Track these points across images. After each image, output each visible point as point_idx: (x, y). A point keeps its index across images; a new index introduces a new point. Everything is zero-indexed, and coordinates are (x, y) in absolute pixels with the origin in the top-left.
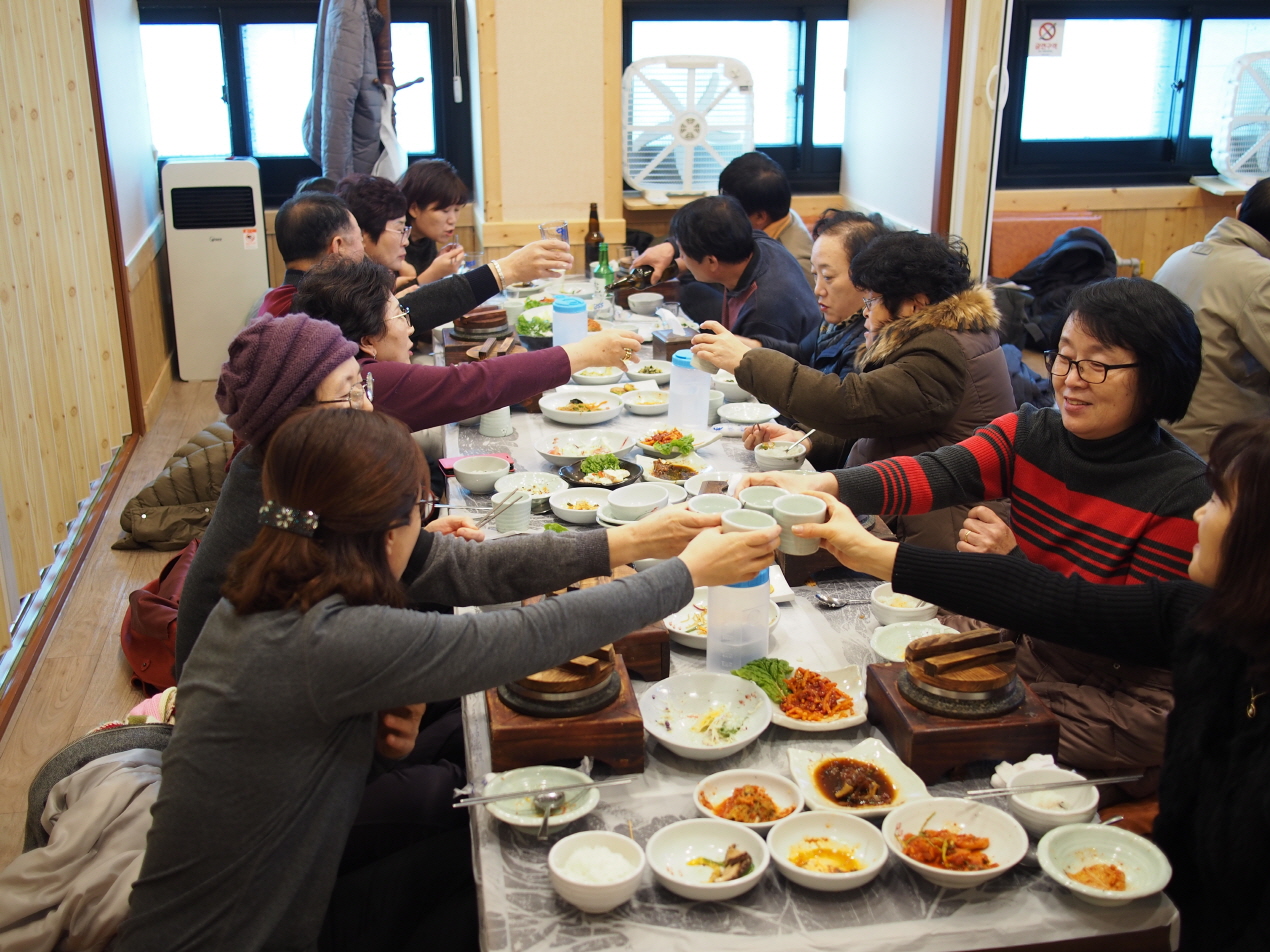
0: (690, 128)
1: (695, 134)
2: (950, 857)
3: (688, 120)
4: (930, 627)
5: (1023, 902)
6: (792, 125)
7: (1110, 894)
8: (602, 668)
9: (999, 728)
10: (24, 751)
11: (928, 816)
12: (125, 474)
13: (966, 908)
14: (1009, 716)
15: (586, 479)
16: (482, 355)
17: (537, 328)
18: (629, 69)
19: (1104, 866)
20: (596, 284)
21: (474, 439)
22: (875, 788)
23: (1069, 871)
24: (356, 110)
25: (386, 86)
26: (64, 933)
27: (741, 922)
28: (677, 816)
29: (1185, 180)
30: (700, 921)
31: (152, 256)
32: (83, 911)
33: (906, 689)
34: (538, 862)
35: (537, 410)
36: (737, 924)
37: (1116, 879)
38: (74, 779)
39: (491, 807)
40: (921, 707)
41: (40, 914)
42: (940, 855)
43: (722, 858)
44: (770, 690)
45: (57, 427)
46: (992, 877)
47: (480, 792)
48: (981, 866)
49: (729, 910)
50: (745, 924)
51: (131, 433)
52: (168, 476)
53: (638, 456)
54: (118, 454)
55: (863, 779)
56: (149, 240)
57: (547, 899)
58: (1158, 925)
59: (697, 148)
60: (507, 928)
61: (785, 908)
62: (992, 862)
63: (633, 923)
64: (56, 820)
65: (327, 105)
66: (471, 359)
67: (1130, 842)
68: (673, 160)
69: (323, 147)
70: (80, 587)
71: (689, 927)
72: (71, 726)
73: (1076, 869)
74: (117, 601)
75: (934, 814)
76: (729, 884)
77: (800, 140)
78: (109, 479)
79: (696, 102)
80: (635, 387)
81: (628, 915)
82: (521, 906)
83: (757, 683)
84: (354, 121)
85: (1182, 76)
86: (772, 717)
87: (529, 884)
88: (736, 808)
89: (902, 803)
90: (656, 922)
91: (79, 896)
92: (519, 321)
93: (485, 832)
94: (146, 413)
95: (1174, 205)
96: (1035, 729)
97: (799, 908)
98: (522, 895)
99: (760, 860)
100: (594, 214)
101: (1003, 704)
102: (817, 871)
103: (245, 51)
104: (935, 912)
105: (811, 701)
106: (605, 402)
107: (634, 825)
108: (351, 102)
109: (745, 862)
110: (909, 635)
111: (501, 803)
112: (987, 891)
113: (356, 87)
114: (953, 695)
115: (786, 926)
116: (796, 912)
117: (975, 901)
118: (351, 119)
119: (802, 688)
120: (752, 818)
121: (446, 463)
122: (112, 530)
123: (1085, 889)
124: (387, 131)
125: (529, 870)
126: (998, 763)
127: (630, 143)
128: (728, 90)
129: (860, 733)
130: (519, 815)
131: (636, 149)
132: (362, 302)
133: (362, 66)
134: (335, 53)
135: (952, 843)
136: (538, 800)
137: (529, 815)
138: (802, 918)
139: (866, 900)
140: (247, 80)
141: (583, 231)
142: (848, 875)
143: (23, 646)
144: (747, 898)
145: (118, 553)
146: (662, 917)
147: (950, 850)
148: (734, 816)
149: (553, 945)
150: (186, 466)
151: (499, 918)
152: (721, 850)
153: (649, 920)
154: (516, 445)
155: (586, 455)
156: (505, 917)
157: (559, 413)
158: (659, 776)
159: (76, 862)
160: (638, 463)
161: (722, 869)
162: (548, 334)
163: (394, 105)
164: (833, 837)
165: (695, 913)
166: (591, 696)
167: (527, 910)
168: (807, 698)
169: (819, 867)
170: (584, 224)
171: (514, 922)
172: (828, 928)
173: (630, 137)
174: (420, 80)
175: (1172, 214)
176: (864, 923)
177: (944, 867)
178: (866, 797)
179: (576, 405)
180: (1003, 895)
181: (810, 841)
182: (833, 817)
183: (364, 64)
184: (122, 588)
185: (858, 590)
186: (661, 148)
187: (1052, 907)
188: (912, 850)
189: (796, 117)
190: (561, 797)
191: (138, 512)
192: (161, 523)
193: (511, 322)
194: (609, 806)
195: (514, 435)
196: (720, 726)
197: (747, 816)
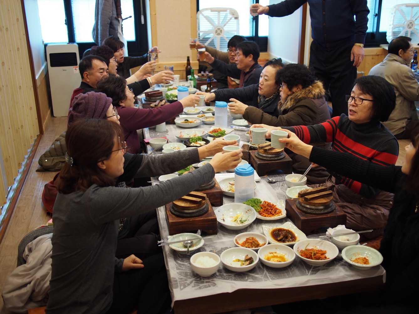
0: (219, 31)
1: (220, 33)
2: (314, 257)
3: (218, 29)
4: (304, 188)
5: (338, 269)
6: (252, 30)
7: (364, 265)
8: (203, 202)
9: (328, 217)
10: (13, 236)
11: (307, 245)
12: (38, 147)
13: (320, 272)
14: (331, 213)
15: (192, 145)
16: (155, 105)
17: (172, 97)
18: (199, 12)
19: (362, 258)
20: (190, 83)
21: (154, 133)
22: (290, 237)
23: (351, 259)
24: (110, 27)
25: (119, 19)
26: (33, 291)
27: (251, 278)
28: (229, 247)
29: (378, 46)
30: (238, 278)
31: (44, 76)
32: (39, 284)
33: (298, 206)
34: (186, 262)
35: (174, 123)
36: (250, 279)
37: (366, 261)
38: (33, 243)
39: (170, 246)
40: (303, 212)
41: (25, 285)
42: (312, 256)
43: (244, 259)
44: (255, 208)
45: (17, 132)
46: (328, 262)
47: (166, 241)
48: (325, 259)
49: (247, 274)
50: (252, 278)
51: (39, 134)
52: (54, 147)
53: (208, 137)
54: (36, 141)
55: (286, 234)
56: (43, 70)
57: (190, 273)
58: (379, 275)
59: (221, 38)
60: (178, 282)
61: (264, 273)
62: (328, 257)
63: (217, 279)
64: (28, 256)
65: (100, 26)
66: (152, 107)
67: (370, 250)
68: (213, 42)
69: (99, 39)
70: (27, 184)
71: (235, 280)
72: (28, 228)
73: (354, 258)
74: (39, 188)
75: (309, 244)
76: (247, 266)
77: (254, 35)
78: (33, 149)
79: (221, 23)
80: (205, 115)
81: (216, 277)
82: (182, 275)
83: (251, 206)
84: (109, 30)
85: (377, 12)
86: (257, 216)
87: (184, 269)
88: (247, 244)
89: (299, 241)
90: (224, 279)
91: (38, 279)
92: (166, 95)
93: (169, 254)
94: (44, 127)
95: (375, 54)
96: (339, 217)
97: (268, 273)
98: (182, 272)
99: (256, 260)
100: (188, 60)
101: (329, 210)
102: (274, 262)
103: (72, 8)
104: (311, 273)
105: (268, 211)
106: (196, 120)
107: (215, 250)
108: (108, 24)
109: (251, 260)
110: (298, 190)
111: (173, 244)
112: (326, 266)
113: (110, 19)
114: (313, 207)
115: (265, 279)
116: (268, 274)
117: (322, 270)
118: (108, 30)
119: (265, 207)
120: (252, 247)
121: (146, 141)
122: (36, 165)
123: (357, 264)
124: (120, 34)
125: (183, 265)
126: (328, 228)
127: (199, 36)
128: (231, 19)
129: (284, 220)
130: (179, 248)
131: (201, 39)
132: (118, 90)
133: (111, 12)
134: (103, 8)
135: (315, 252)
136: (185, 243)
137: (182, 248)
138: (270, 276)
139: (289, 270)
140: (73, 17)
141: (185, 65)
142: (283, 263)
143: (10, 203)
144: (253, 270)
145: (38, 172)
146: (226, 277)
147: (315, 254)
148: (247, 246)
149: (193, 287)
150: (59, 144)
151: (175, 279)
152: (244, 257)
153: (222, 278)
154: (168, 135)
155: (191, 137)
156: (177, 279)
157: (181, 124)
158: (222, 235)
159: (36, 269)
160: (208, 139)
161: (244, 262)
162: (176, 99)
163: (122, 25)
164: (278, 252)
165: (236, 276)
166: (200, 211)
167: (184, 276)
168: (267, 210)
169: (274, 261)
170: (185, 63)
171: (180, 280)
172: (278, 279)
173: (199, 35)
174: (131, 17)
175: (374, 57)
176: (289, 277)
177: (313, 259)
178: (288, 240)
179: (186, 121)
180: (331, 267)
181: (271, 253)
182: (278, 245)
183: (112, 12)
184: (41, 184)
185: (281, 177)
186: (209, 38)
187: (347, 271)
188: (303, 255)
189: (253, 27)
190: (192, 242)
191: (44, 159)
192: (52, 162)
193: (164, 95)
194: (207, 245)
195: (167, 131)
196: (240, 220)
197: (251, 246)
